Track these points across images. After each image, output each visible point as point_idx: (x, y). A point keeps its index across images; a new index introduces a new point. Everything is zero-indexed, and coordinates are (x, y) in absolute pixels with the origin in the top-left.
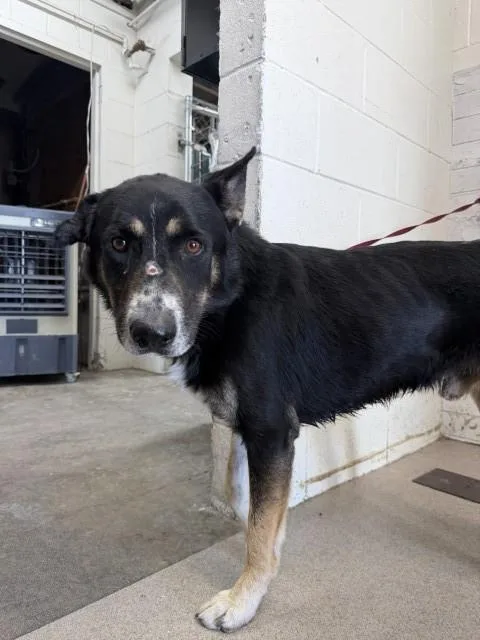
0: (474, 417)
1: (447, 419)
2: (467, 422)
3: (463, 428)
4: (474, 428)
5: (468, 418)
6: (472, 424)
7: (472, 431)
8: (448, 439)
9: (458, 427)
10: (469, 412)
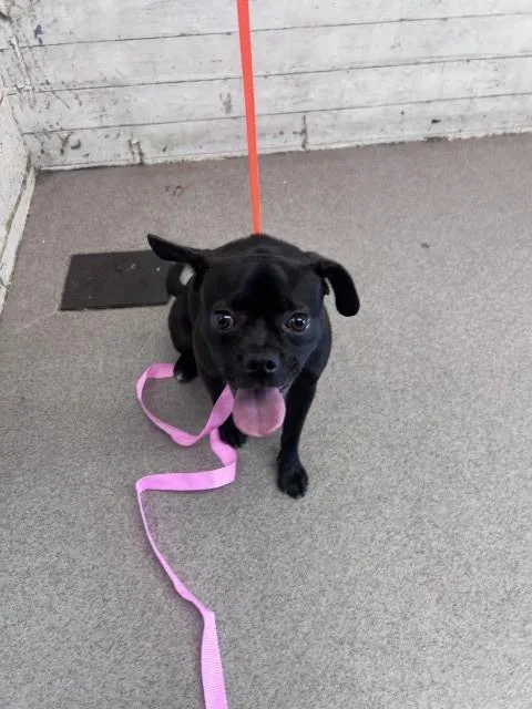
0: (72, 132)
1: (35, 145)
2: (65, 141)
3: (62, 152)
4: (77, 147)
5: (65, 134)
6: (73, 140)
7: (75, 151)
8: (50, 172)
9: (55, 152)
10: (63, 125)
